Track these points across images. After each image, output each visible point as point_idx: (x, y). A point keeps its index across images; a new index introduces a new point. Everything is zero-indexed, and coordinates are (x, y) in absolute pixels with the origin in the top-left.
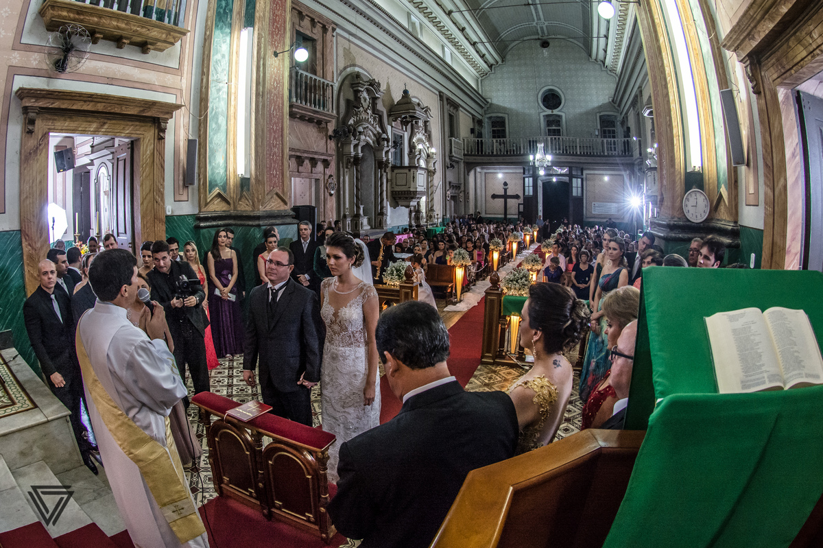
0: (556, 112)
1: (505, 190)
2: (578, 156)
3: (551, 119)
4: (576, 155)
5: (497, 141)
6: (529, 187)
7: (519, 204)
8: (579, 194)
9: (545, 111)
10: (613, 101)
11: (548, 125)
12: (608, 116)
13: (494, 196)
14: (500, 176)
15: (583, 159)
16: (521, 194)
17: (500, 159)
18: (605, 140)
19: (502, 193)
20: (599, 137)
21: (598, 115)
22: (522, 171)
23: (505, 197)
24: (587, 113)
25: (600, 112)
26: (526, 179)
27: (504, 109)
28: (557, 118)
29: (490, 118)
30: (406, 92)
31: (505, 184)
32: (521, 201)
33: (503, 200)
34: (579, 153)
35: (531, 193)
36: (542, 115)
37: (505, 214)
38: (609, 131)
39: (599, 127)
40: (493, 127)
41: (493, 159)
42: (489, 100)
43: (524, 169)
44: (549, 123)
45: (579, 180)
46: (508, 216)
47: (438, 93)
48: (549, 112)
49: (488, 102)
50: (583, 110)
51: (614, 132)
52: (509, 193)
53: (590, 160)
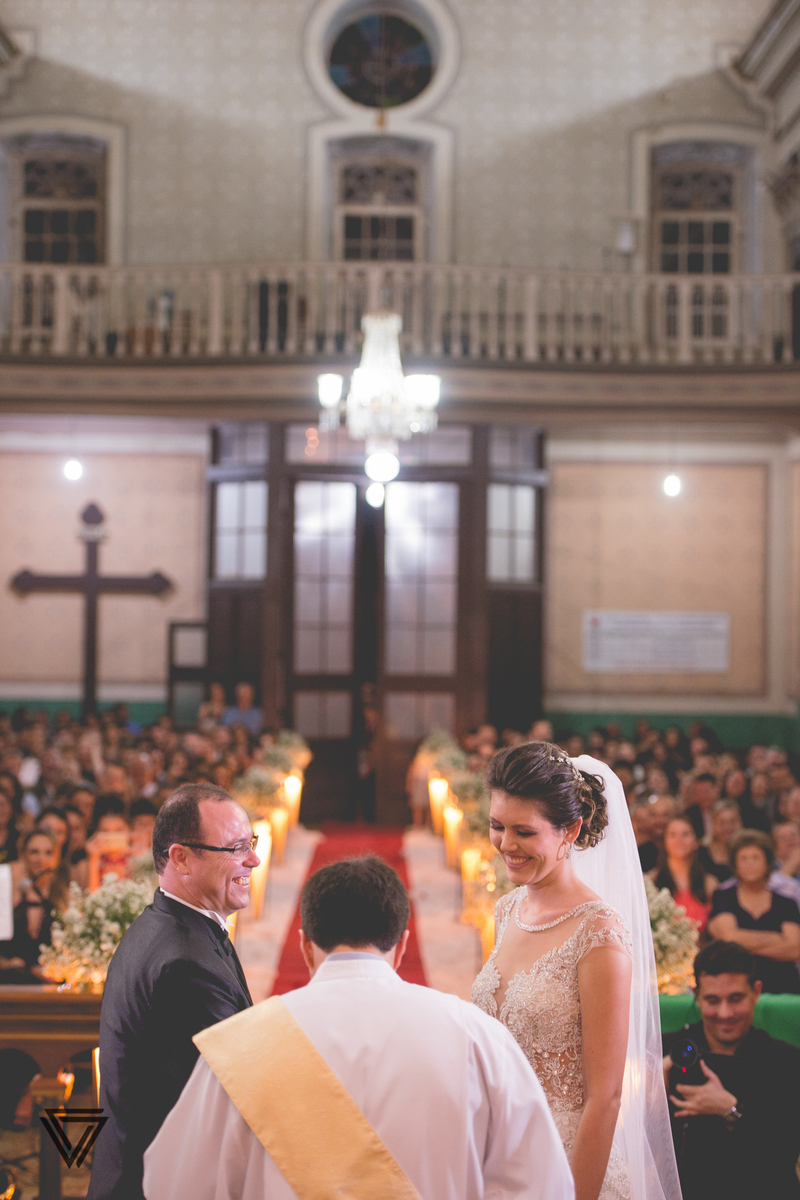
0: (401, 121)
1: (92, 549)
2: (530, 367)
3: (368, 159)
4: (520, 365)
5: (74, 282)
6: (241, 531)
7: (174, 627)
8: (524, 571)
9: (334, 116)
10: (739, 65)
11: (349, 195)
12: (702, 146)
13: (26, 583)
14: (73, 470)
15: (554, 388)
16: (185, 572)
17: (90, 381)
18: (685, 285)
19: (69, 560)
20: (639, 264)
21: (642, 144)
22: (201, 444)
23: (91, 585)
24: (580, 135)
25: (653, 127)
26: (228, 495)
27: (107, 98)
28: (404, 159)
29: (21, 141)
31: (92, 515)
32: (188, 603)
33: (72, 606)
34: (531, 353)
35: (255, 568)
36: (321, 135)
37: (90, 677)
38: (696, 229)
39: (641, 209)
40: (31, 189)
41: (48, 380)
42: (23, 41)
43: (215, 437)
44: (354, 183)
45: (525, 498)
46: (107, 694)
48: (360, 120)
50: (557, 115)
51: (722, 232)
52: (113, 564)
53: (593, 389)
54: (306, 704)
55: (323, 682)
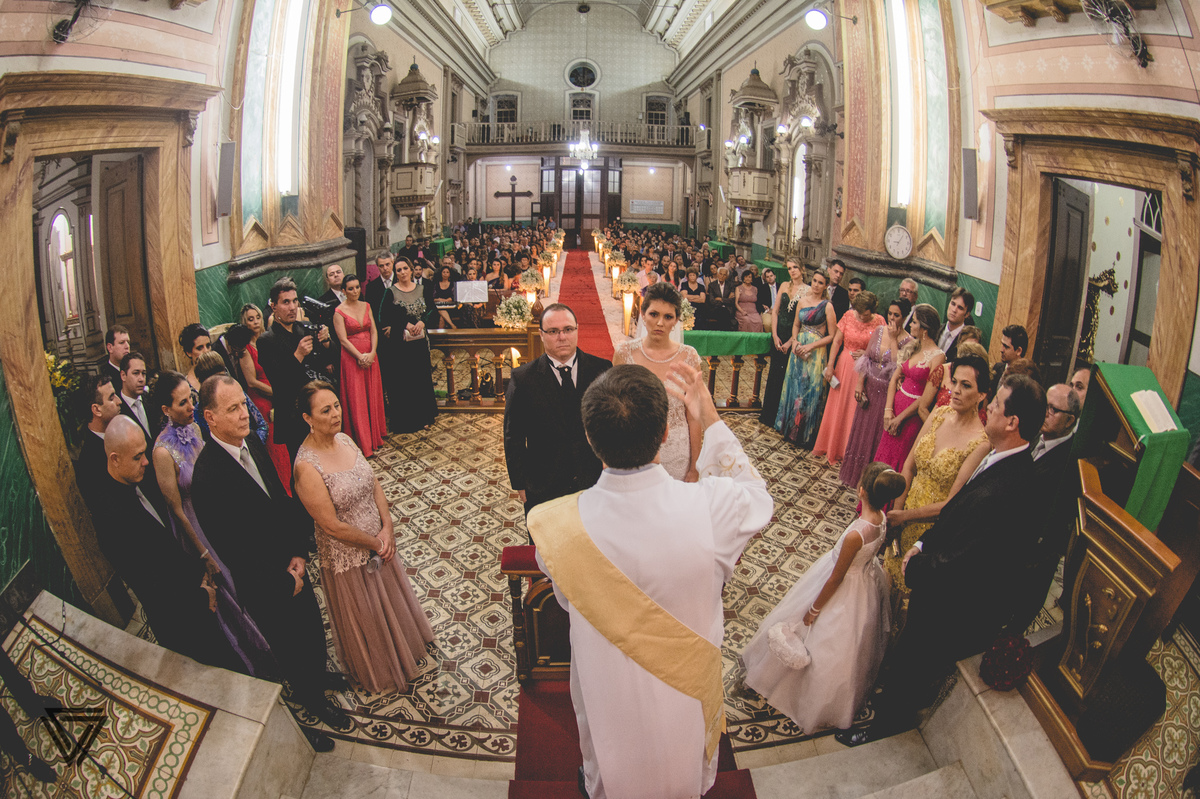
0: (587, 90)
1: (513, 186)
2: (619, 144)
3: (579, 98)
4: (616, 143)
5: (509, 126)
6: (549, 182)
7: (532, 204)
8: (617, 191)
9: (571, 89)
10: (667, 80)
11: (574, 106)
12: (658, 97)
13: (498, 195)
14: (509, 168)
15: (624, 149)
16: (535, 191)
17: (513, 148)
18: (656, 127)
19: (509, 189)
20: (644, 122)
21: (644, 96)
22: (540, 162)
23: (513, 195)
24: (630, 93)
25: (647, 92)
26: (545, 173)
27: (517, 87)
28: (588, 98)
29: (497, 96)
30: (414, 68)
31: (513, 179)
32: (536, 198)
33: (510, 199)
34: (619, 141)
35: (552, 190)
36: (567, 93)
37: (513, 216)
38: (657, 115)
39: (644, 110)
40: (499, 107)
41: (503, 148)
42: (498, 75)
43: (542, 159)
44: (575, 103)
45: (617, 173)
46: (517, 219)
47: (442, 67)
48: (578, 90)
49: (495, 77)
50: (625, 89)
51: (663, 116)
52: (518, 189)
53: (634, 149)
54: (564, 221)
55: (568, 216)
